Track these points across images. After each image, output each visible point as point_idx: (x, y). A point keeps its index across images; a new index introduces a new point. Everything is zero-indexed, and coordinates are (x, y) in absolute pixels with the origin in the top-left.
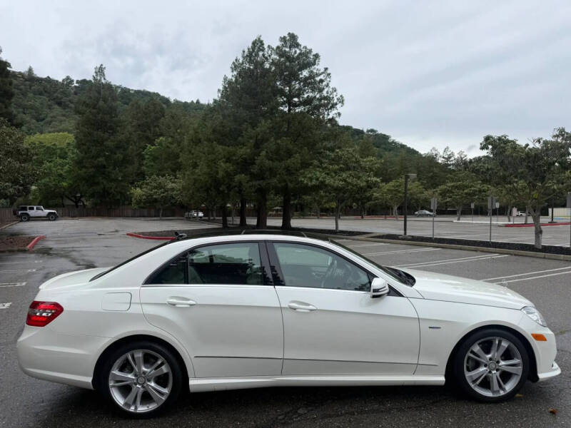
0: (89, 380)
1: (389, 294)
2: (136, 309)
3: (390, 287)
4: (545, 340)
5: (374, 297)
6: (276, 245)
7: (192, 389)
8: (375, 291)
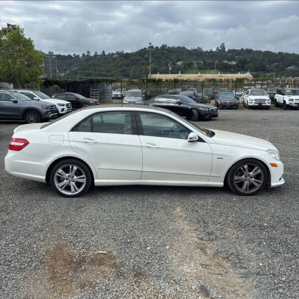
0: (44, 178)
1: (198, 141)
2: (66, 144)
3: (199, 137)
4: (277, 166)
5: (189, 141)
6: (140, 113)
7: (96, 184)
8: (191, 138)
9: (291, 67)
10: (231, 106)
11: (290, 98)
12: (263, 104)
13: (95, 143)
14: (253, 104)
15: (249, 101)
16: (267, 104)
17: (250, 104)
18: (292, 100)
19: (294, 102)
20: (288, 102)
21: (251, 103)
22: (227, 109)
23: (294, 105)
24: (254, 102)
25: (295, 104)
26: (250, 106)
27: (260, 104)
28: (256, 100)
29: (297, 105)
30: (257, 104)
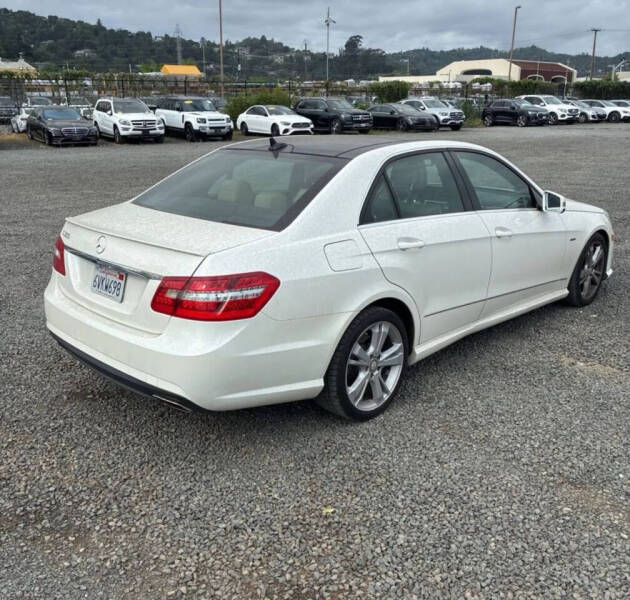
9: (82, 52)
10: (83, 139)
11: (199, 117)
12: (151, 132)
13: (421, 247)
14: (130, 132)
15: (120, 126)
16: (158, 131)
17: (123, 133)
18: (204, 121)
19: (208, 124)
20: (196, 126)
21: (127, 129)
22: (76, 146)
23: (208, 130)
24: (132, 127)
25: (211, 128)
26: (125, 137)
27: (146, 132)
28: (135, 123)
29: (213, 131)
30: (140, 132)
